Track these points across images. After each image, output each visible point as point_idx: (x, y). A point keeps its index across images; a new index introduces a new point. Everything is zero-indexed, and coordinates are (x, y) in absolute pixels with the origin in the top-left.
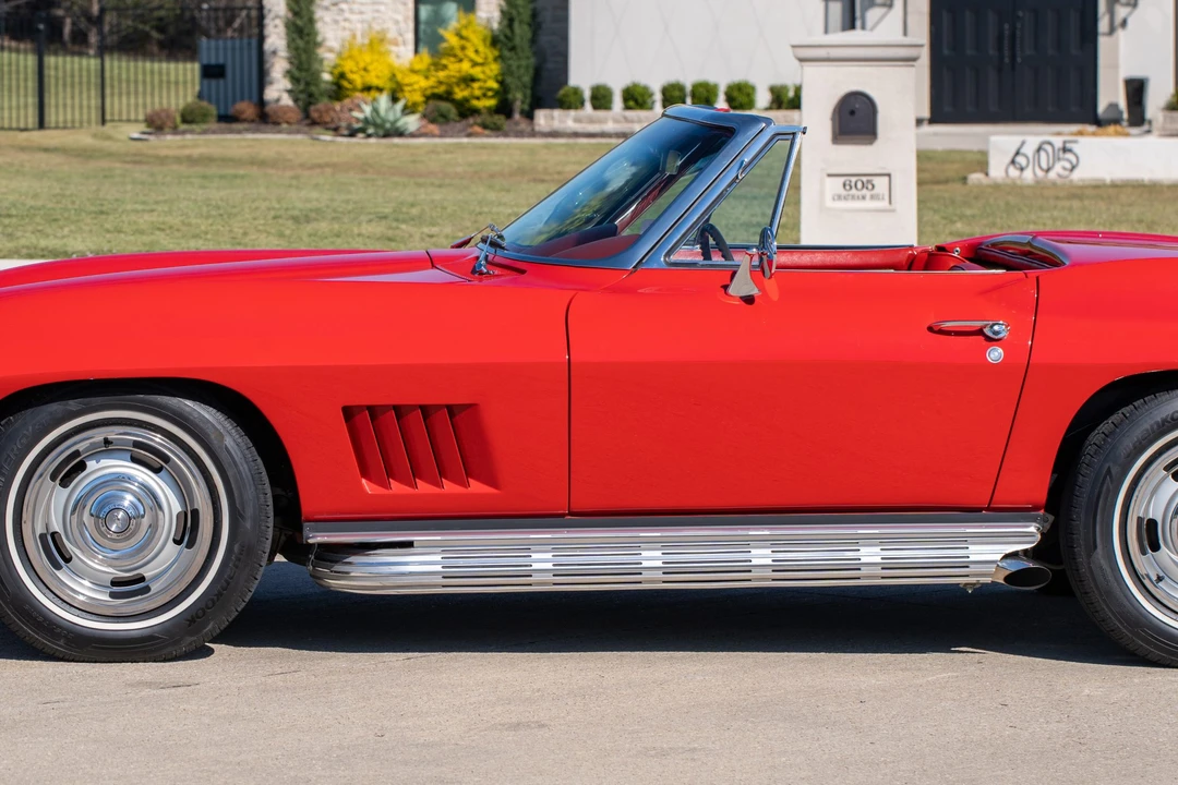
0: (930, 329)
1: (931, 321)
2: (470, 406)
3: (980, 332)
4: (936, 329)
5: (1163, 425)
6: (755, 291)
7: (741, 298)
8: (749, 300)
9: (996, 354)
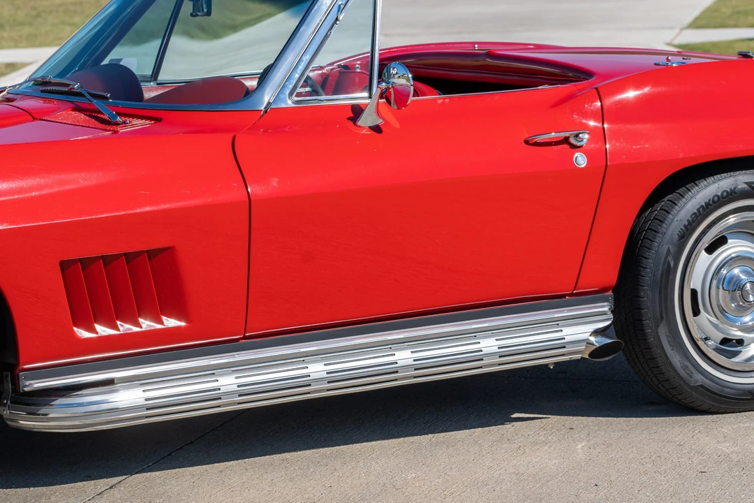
0: (527, 142)
1: (526, 136)
2: (170, 248)
3: (566, 140)
4: (531, 142)
5: (707, 208)
6: (379, 122)
7: (370, 127)
8: (377, 129)
9: (580, 159)
